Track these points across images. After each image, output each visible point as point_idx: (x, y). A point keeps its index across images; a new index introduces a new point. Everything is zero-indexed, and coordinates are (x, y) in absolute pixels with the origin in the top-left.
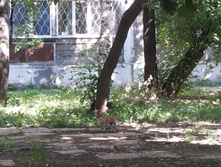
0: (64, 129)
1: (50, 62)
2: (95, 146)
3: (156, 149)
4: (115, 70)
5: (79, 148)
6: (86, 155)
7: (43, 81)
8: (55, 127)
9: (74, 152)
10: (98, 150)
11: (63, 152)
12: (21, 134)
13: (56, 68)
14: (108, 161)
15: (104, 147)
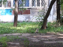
0: (34, 34)
1: (29, 15)
2: (43, 39)
3: (61, 40)
4: (48, 17)
5: (38, 40)
6: (40, 42)
7: (27, 20)
8: (31, 33)
9: (37, 41)
10: (44, 40)
11: (33, 41)
12: (21, 35)
13: (31, 16)
14: (47, 44)
15: (46, 39)
